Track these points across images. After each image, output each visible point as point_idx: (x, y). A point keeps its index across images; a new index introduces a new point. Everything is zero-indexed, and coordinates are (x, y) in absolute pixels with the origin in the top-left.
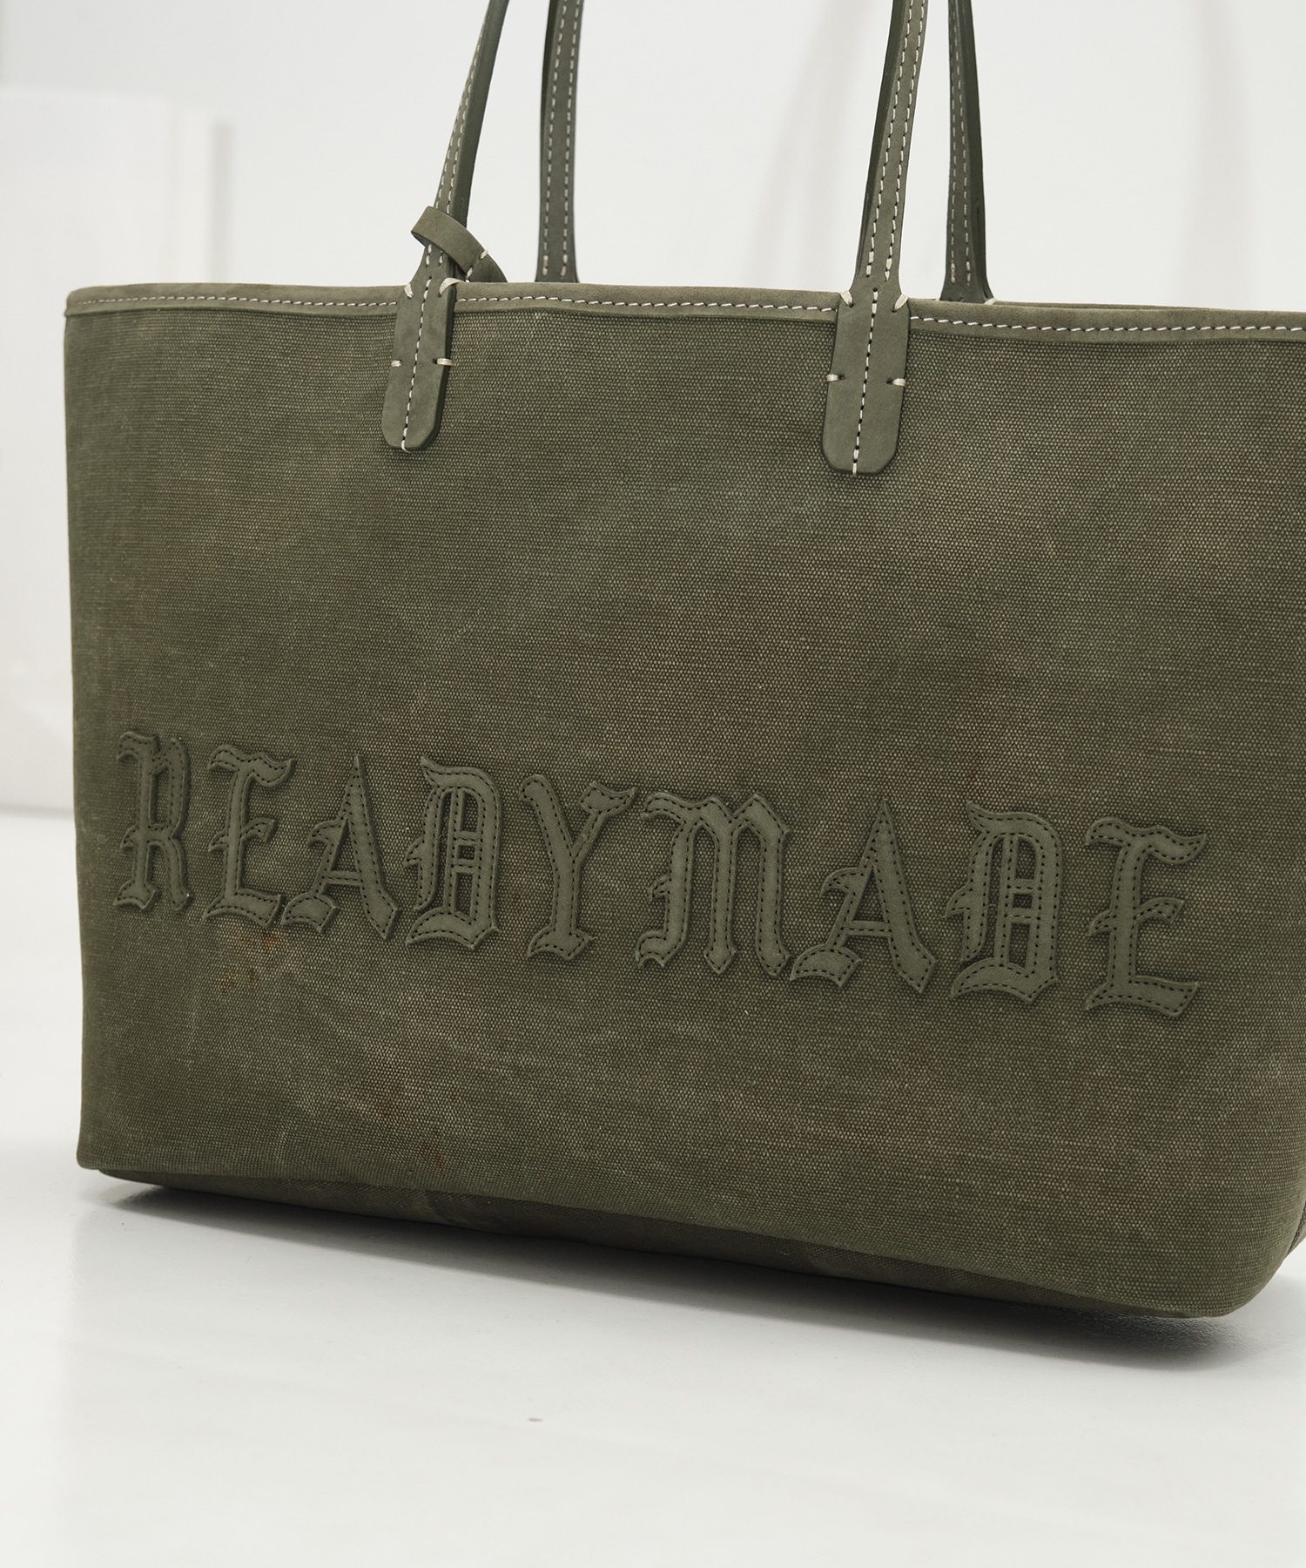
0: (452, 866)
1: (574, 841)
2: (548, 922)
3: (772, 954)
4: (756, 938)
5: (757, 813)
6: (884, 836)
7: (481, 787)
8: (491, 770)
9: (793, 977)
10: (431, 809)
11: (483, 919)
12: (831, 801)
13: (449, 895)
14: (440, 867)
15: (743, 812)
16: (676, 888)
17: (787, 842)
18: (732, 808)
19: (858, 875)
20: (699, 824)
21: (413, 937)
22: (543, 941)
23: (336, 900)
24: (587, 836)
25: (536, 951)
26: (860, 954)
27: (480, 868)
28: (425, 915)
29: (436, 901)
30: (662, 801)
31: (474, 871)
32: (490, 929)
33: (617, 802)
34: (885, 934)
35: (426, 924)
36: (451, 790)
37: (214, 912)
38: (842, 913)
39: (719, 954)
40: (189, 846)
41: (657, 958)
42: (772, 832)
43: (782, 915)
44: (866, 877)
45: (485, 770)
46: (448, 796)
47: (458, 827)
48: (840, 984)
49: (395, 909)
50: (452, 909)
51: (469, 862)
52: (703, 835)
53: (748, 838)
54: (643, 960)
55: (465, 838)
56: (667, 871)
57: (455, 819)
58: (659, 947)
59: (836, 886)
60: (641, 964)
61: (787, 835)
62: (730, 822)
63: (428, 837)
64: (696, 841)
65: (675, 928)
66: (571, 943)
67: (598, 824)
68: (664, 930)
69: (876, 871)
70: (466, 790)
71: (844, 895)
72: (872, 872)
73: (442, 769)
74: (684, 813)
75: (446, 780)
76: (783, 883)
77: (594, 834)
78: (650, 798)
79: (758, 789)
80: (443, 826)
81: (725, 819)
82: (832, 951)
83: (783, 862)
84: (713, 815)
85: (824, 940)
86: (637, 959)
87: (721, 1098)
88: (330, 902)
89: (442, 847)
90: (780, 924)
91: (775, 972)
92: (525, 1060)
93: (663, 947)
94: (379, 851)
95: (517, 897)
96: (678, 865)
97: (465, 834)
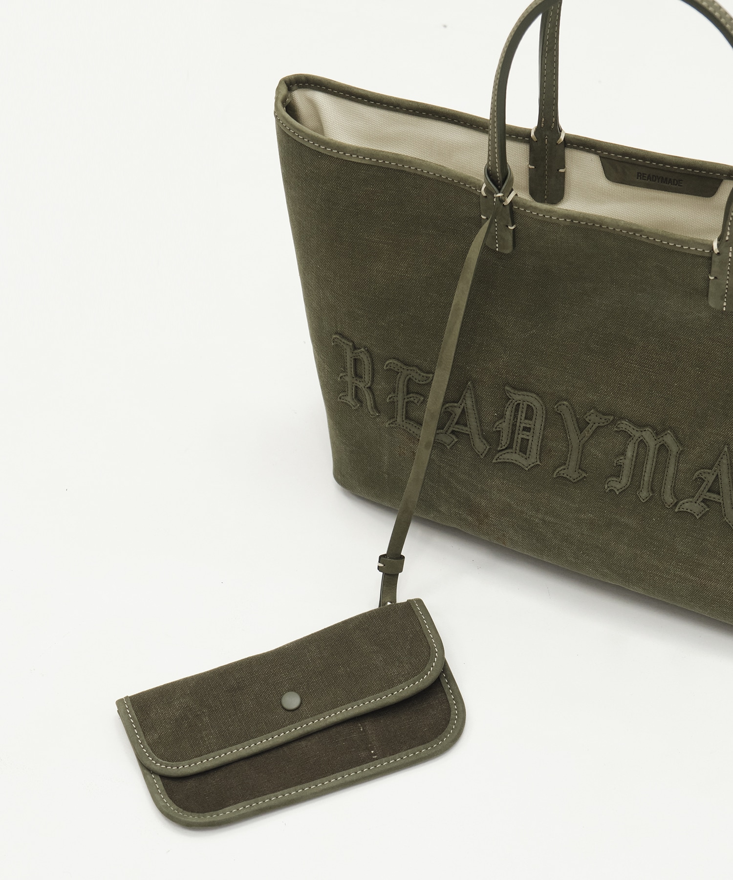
0: (519, 434)
1: (581, 433)
2: (565, 464)
3: (669, 499)
4: (662, 491)
5: (669, 439)
6: (725, 461)
7: (536, 404)
8: (540, 395)
9: (676, 510)
10: (509, 409)
11: (533, 458)
12: (703, 439)
13: (517, 446)
14: (513, 433)
15: (662, 437)
16: (627, 463)
17: (681, 453)
18: (657, 433)
19: (711, 474)
20: (641, 438)
21: (497, 460)
22: (562, 472)
23: (457, 437)
24: (587, 433)
25: (558, 475)
26: (708, 506)
27: (533, 437)
28: (504, 452)
29: (510, 447)
30: (624, 425)
31: (530, 438)
32: (537, 463)
33: (603, 420)
34: (721, 501)
35: (503, 455)
36: (520, 402)
37: (392, 425)
38: (702, 488)
39: (644, 494)
40: (377, 393)
41: (615, 490)
42: (674, 448)
43: (675, 483)
44: (715, 476)
45: (538, 394)
46: (519, 404)
47: (523, 418)
48: (698, 517)
49: (488, 447)
50: (518, 451)
51: (528, 433)
52: (642, 443)
53: (663, 448)
54: (609, 489)
55: (527, 423)
56: (623, 453)
57: (522, 415)
58: (617, 485)
59: (700, 476)
60: (607, 491)
61: (681, 451)
62: (656, 440)
63: (507, 420)
64: (639, 445)
65: (625, 480)
66: (575, 475)
67: (594, 428)
68: (620, 479)
69: (719, 474)
70: (527, 403)
71: (704, 481)
72: (718, 475)
73: (516, 392)
74: (634, 432)
75: (517, 397)
76: (677, 471)
77: (591, 432)
78: (619, 422)
79: (670, 428)
80: (516, 417)
81: (653, 438)
82: (696, 503)
83: (678, 461)
84: (647, 435)
85: (693, 497)
86: (606, 488)
87: (638, 552)
88: (454, 437)
89: (514, 425)
90: (673, 488)
91: (669, 506)
92: (548, 518)
93: (619, 486)
94: (481, 421)
95: (550, 451)
96: (629, 454)
97: (527, 421)
